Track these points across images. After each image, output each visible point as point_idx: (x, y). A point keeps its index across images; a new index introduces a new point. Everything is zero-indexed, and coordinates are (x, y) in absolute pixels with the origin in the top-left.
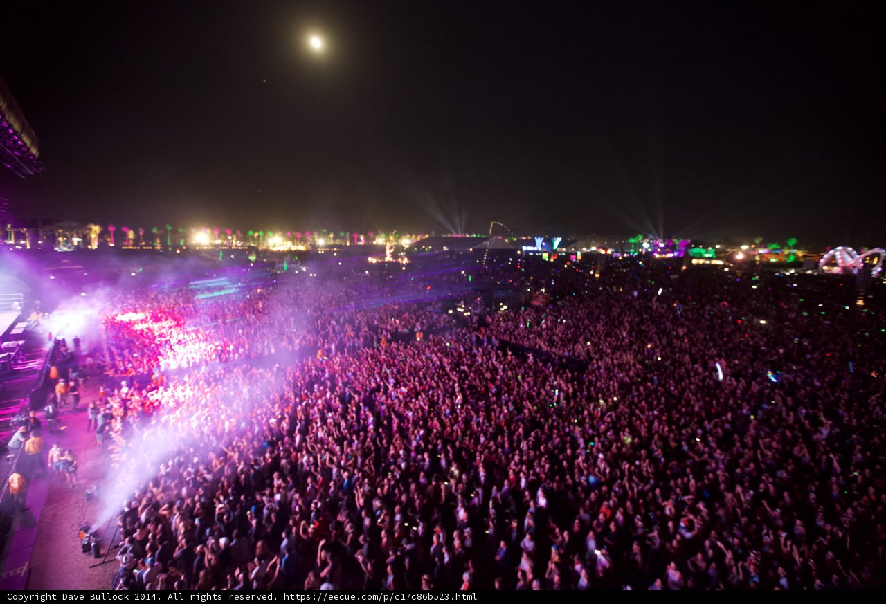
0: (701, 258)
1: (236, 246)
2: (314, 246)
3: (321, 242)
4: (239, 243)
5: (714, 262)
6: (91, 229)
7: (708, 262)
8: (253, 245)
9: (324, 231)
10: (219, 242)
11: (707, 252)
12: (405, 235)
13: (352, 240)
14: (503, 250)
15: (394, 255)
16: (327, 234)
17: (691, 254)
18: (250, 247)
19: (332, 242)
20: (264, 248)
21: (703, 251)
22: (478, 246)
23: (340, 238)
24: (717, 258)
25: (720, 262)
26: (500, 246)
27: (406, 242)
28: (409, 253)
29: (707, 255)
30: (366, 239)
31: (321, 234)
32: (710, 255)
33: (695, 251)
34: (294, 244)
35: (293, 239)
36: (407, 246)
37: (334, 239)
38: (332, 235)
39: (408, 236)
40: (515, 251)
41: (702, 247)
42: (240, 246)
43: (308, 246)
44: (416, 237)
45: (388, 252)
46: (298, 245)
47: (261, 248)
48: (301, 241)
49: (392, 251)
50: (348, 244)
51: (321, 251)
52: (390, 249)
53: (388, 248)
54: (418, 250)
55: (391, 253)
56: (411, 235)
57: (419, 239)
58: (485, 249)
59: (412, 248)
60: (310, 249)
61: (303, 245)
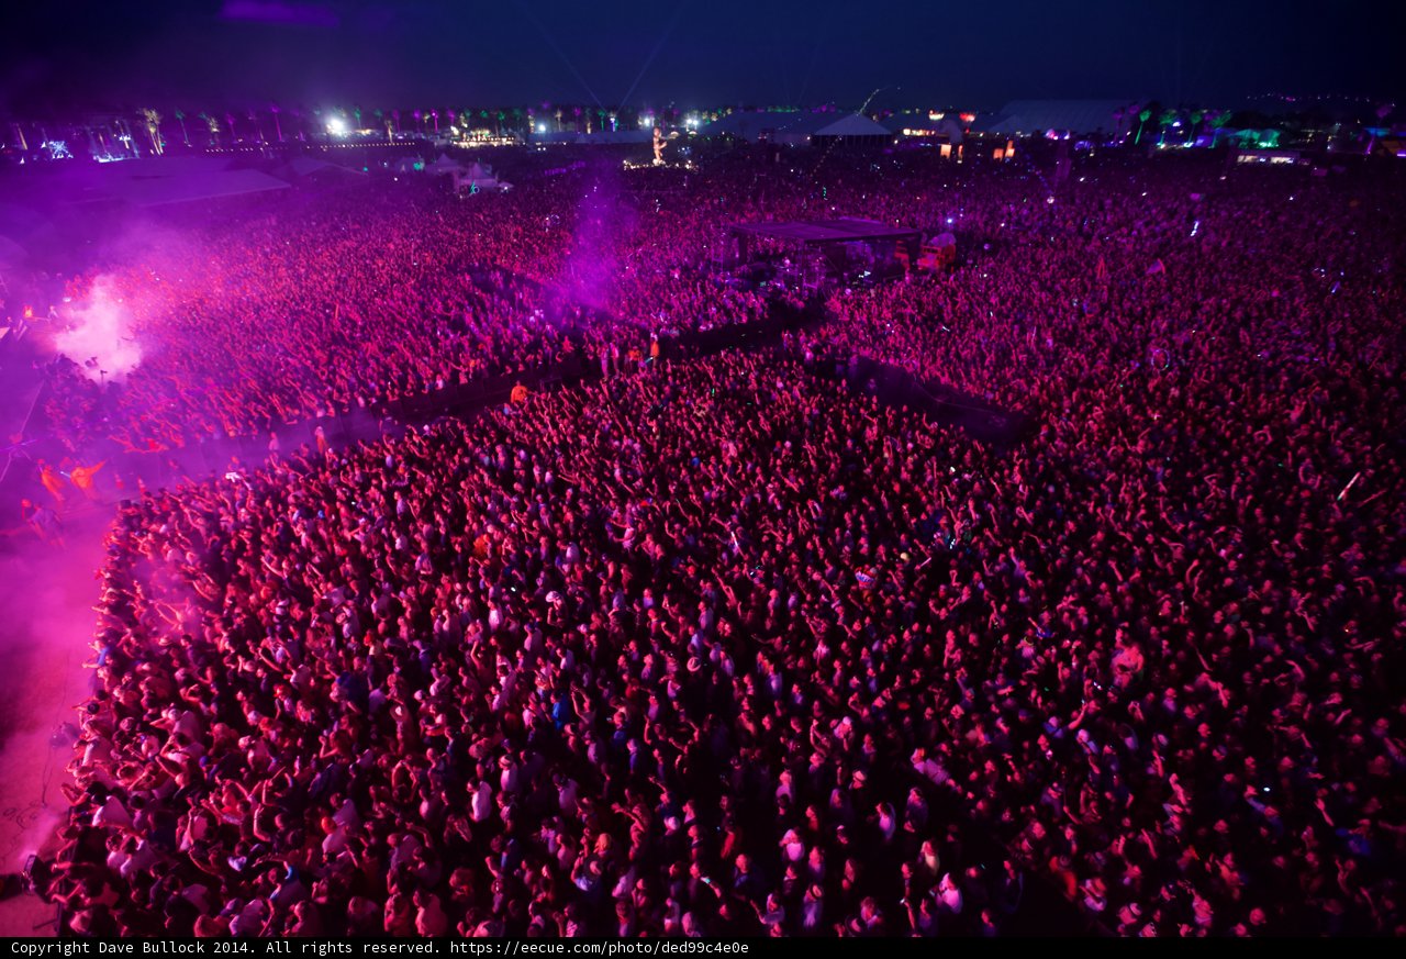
0: (1252, 148)
1: (395, 140)
2: (529, 138)
3: (542, 128)
4: (401, 135)
5: (1275, 160)
6: (144, 118)
7: (1262, 160)
9: (545, 106)
10: (366, 132)
11: (1264, 139)
13: (596, 124)
14: (866, 137)
16: (554, 110)
17: (1237, 143)
18: (419, 140)
19: (560, 128)
20: (444, 142)
21: (1256, 135)
22: (817, 134)
23: (572, 119)
24: (1284, 150)
25: (1286, 160)
26: (862, 132)
27: (695, 124)
28: (697, 144)
29: (1264, 146)
31: (542, 115)
32: (1270, 145)
33: (1245, 134)
34: (493, 131)
36: (694, 133)
37: (564, 120)
38: (559, 115)
39: (695, 112)
40: (890, 138)
41: (1255, 127)
42: (400, 141)
43: (519, 138)
44: (710, 115)
45: (657, 148)
46: (501, 137)
47: (439, 142)
48: (506, 129)
49: (664, 145)
50: (589, 131)
51: (541, 147)
52: (661, 142)
53: (656, 140)
54: (714, 139)
55: (661, 150)
56: (701, 111)
57: (714, 119)
58: (834, 137)
59: (701, 136)
60: (524, 144)
61: (511, 136)
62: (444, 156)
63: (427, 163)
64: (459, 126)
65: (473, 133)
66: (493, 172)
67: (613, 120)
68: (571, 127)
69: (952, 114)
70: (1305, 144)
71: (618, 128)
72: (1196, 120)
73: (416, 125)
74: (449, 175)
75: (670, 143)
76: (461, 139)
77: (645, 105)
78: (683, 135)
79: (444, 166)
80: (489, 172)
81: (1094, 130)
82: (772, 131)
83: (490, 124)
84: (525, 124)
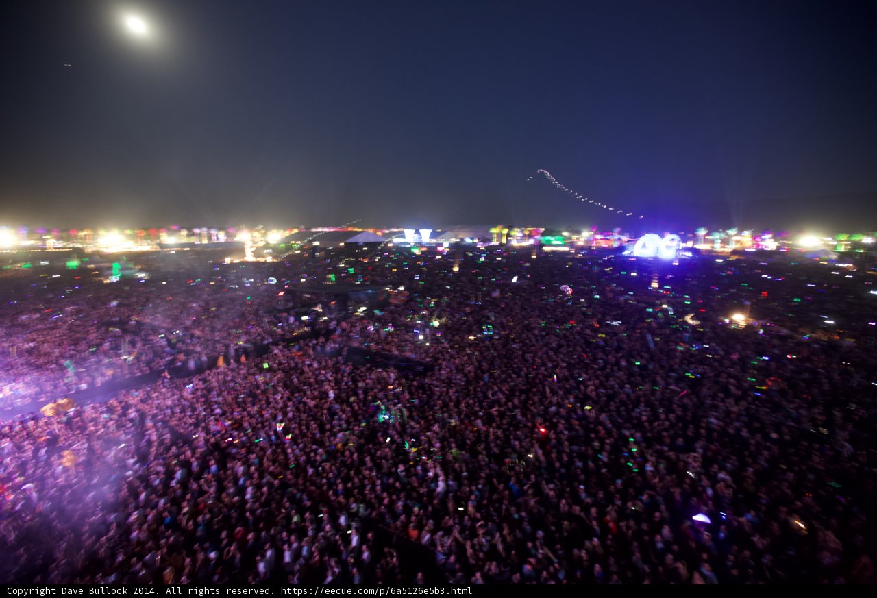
0: (550, 245)
1: (53, 247)
2: (161, 245)
3: (171, 240)
4: (60, 244)
5: (561, 249)
7: (557, 249)
8: (79, 246)
9: (176, 227)
10: (29, 243)
11: (556, 240)
12: (271, 230)
13: (210, 237)
15: (257, 253)
16: (179, 230)
17: (544, 242)
18: (72, 249)
19: (185, 240)
20: (94, 249)
21: (552, 239)
22: (349, 241)
23: (193, 234)
24: (563, 244)
25: (566, 249)
26: (372, 240)
27: (276, 236)
28: (276, 251)
29: (555, 243)
30: (228, 235)
31: (172, 232)
32: (560, 243)
33: (548, 238)
34: (136, 242)
35: (134, 238)
36: (275, 242)
37: (187, 236)
39: (276, 230)
40: (386, 243)
41: (552, 235)
42: (59, 248)
43: (155, 246)
44: (284, 232)
45: (248, 251)
46: (142, 245)
48: (145, 241)
49: (254, 249)
50: (205, 241)
51: (172, 251)
52: (251, 247)
53: (248, 246)
54: (286, 246)
55: (253, 252)
57: (287, 233)
58: (357, 243)
59: (279, 244)
60: (159, 249)
61: (149, 245)
62: (94, 257)
63: (81, 261)
67: (221, 235)
69: (417, 232)
70: (571, 243)
71: (225, 240)
72: (527, 233)
73: (75, 238)
74: (97, 268)
75: (258, 248)
77: (243, 227)
78: (267, 243)
79: (93, 263)
80: (131, 266)
84: (158, 237)
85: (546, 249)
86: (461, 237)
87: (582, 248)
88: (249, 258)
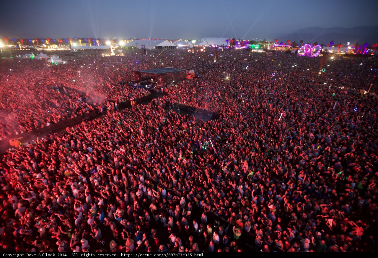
1: (22, 48)
2: (70, 47)
3: (75, 45)
4: (24, 47)
5: (259, 51)
7: (257, 51)
12: (121, 40)
13: (92, 43)
14: (169, 47)
15: (116, 51)
16: (79, 39)
17: (251, 48)
18: (31, 48)
19: (81, 45)
20: (41, 49)
22: (158, 46)
23: (85, 42)
24: (260, 49)
25: (261, 51)
26: (168, 45)
27: (122, 43)
28: (124, 49)
29: (256, 48)
31: (74, 41)
32: (258, 48)
33: (253, 45)
34: (58, 46)
36: (123, 46)
37: (82, 42)
38: (80, 41)
39: (122, 40)
40: (175, 47)
41: (254, 44)
42: (24, 49)
43: (67, 48)
44: (127, 41)
45: (112, 50)
46: (61, 47)
47: (39, 49)
48: (63, 45)
49: (114, 49)
50: (91, 45)
51: (76, 50)
52: (113, 49)
53: (111, 48)
54: (129, 48)
55: (114, 51)
56: (124, 40)
57: (128, 42)
58: (161, 47)
59: (124, 47)
60: (69, 49)
61: (65, 47)
62: (41, 53)
63: (35, 55)
64: (46, 44)
65: (51, 46)
66: (60, 58)
67: (98, 42)
68: (85, 44)
70: (264, 48)
71: (100, 45)
72: (243, 42)
73: (30, 44)
74: (43, 59)
75: (116, 49)
76: (47, 48)
77: (107, 38)
78: (119, 48)
79: (41, 56)
80: (58, 58)
81: (222, 45)
82: (144, 45)
83: (57, 43)
84: (69, 43)
85: (252, 51)
86: (210, 44)
87: (270, 51)
88: (113, 54)
